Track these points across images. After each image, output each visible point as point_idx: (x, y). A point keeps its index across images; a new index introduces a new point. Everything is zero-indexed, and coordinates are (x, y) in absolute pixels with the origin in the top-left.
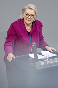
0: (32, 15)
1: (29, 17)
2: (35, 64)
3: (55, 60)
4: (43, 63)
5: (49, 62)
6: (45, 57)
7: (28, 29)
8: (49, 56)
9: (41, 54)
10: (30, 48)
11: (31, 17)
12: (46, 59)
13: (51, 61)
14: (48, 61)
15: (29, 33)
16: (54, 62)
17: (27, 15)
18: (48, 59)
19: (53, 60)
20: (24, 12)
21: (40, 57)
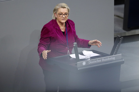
0: (66, 14)
2: (76, 65)
4: (84, 63)
5: (91, 62)
6: (87, 57)
7: (62, 29)
8: (91, 56)
9: (82, 54)
12: (88, 59)
13: (93, 61)
14: (89, 61)
15: (64, 33)
16: (96, 62)
18: (89, 59)
19: (95, 60)
20: (57, 12)
21: (81, 57)
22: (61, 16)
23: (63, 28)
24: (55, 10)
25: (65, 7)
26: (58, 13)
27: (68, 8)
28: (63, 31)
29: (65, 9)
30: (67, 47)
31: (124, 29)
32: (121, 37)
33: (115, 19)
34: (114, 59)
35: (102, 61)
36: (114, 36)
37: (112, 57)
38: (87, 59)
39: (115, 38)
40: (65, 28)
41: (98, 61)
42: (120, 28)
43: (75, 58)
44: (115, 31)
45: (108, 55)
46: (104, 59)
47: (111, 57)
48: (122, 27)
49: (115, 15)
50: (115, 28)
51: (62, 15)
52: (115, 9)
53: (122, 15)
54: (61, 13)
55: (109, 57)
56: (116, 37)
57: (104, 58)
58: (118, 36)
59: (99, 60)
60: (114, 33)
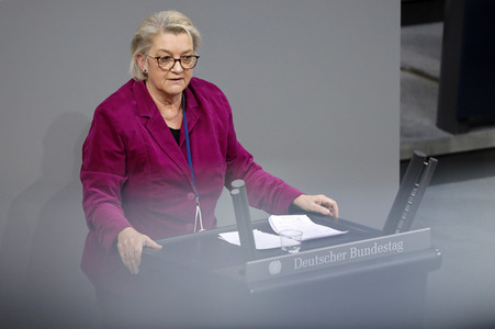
0: (187, 57)
1: (178, 67)
2: (243, 273)
3: (327, 253)
4: (275, 267)
5: (302, 264)
6: (286, 240)
7: (169, 120)
8: (305, 237)
9: (268, 229)
10: (191, 195)
11: (185, 66)
12: (292, 248)
13: (312, 256)
14: (297, 256)
15: (176, 133)
16: (323, 260)
17: (166, 58)
18: (297, 250)
19: (320, 254)
20: (149, 49)
21: (262, 240)
22: (167, 66)
23: (172, 116)
24: (138, 41)
25: (181, 30)
26: (152, 54)
27: (195, 31)
28: (174, 125)
29: (182, 37)
30: (192, 191)
31: (443, 123)
32: (428, 159)
33: (403, 84)
34: (399, 247)
35: (348, 256)
36: (401, 152)
37: (393, 240)
38: (287, 247)
39: (404, 163)
40: (181, 114)
41: (334, 255)
42: (426, 121)
43: (239, 244)
44: (404, 133)
45: (372, 233)
46: (357, 250)
47: (386, 242)
48: (435, 116)
49: (402, 69)
50: (402, 120)
51: (172, 63)
52: (405, 42)
53: (434, 66)
54: (167, 55)
55: (379, 243)
56: (407, 157)
57: (358, 246)
58: (415, 155)
59: (336, 252)
60: (402, 143)
